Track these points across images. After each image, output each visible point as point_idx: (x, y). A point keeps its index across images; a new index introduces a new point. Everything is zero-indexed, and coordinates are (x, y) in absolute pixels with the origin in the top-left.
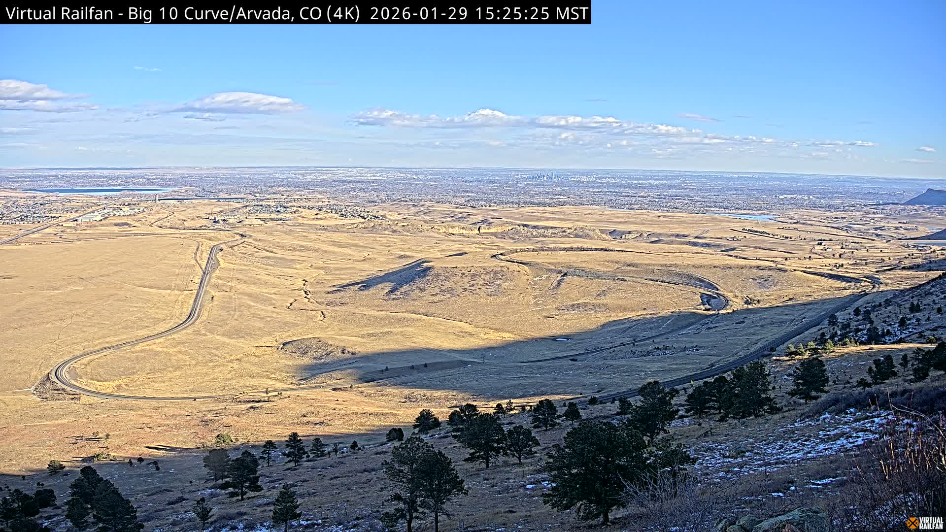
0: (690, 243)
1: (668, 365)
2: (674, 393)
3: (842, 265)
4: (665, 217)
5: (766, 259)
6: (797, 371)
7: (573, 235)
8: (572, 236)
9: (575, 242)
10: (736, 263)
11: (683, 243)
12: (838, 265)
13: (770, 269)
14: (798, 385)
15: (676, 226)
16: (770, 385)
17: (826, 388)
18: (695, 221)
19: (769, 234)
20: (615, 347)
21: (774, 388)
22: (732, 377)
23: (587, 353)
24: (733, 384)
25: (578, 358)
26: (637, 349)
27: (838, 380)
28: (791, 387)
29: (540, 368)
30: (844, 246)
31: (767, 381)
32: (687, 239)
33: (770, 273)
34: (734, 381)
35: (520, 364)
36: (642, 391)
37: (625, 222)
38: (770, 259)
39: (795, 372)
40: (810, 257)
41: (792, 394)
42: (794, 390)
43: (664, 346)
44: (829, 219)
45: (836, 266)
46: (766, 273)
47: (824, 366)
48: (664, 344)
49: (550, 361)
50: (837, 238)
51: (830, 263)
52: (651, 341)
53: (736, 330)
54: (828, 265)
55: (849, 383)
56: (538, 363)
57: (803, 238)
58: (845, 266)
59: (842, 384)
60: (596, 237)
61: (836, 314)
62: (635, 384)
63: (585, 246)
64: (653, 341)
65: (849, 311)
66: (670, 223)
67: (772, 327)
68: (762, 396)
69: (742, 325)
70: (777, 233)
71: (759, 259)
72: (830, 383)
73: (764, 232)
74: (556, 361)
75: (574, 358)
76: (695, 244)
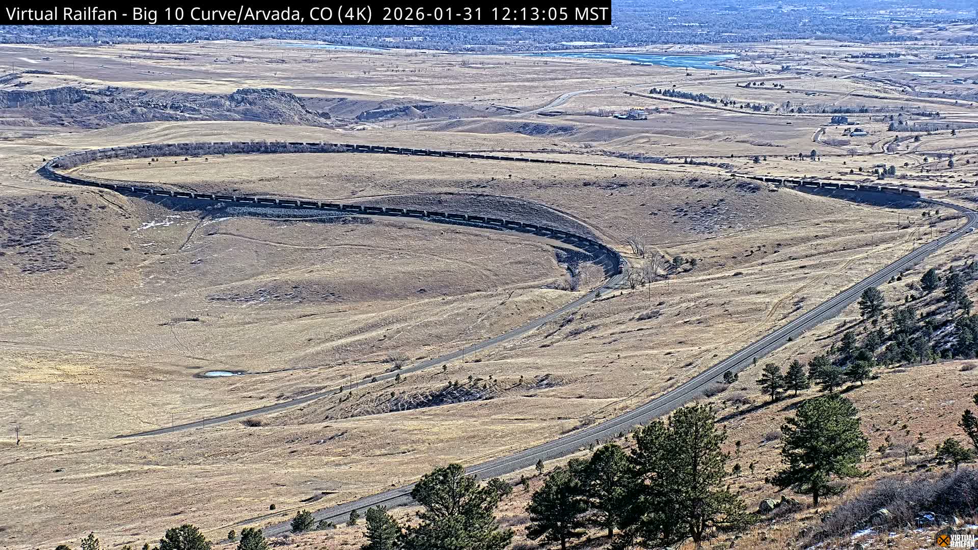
0: (524, 128)
1: (484, 423)
2: (500, 489)
3: (892, 171)
4: (464, 64)
5: (709, 160)
6: (790, 426)
7: (238, 112)
8: (238, 116)
9: (243, 129)
10: (638, 173)
11: (509, 128)
12: (881, 170)
13: (721, 184)
14: (794, 459)
15: (490, 87)
16: (728, 461)
17: (864, 467)
18: (535, 73)
19: (714, 101)
20: (351, 387)
21: (737, 468)
22: (636, 447)
23: (284, 406)
24: (640, 463)
25: (263, 417)
26: (406, 388)
27: (891, 446)
28: (778, 465)
29: (168, 447)
30: (896, 125)
31: (719, 454)
32: (518, 119)
33: (718, 194)
34: (641, 455)
35: (114, 442)
36: (421, 493)
37: (367, 80)
38: (719, 161)
39: (785, 429)
40: (813, 154)
41: (782, 481)
42: (784, 472)
43: (470, 378)
44: (860, 60)
45: (877, 172)
46: (709, 195)
47: (854, 412)
48: (470, 373)
49: (193, 429)
50: (878, 104)
51: (863, 165)
52: (439, 367)
53: (641, 333)
54: (856, 171)
55: (917, 451)
56: (161, 438)
57: (796, 109)
58: (898, 173)
59: (899, 455)
60: (296, 119)
61: (879, 288)
62: (404, 474)
63: (269, 140)
64: (445, 367)
65: (909, 280)
66: (475, 79)
67: (729, 323)
68: (710, 489)
69: (654, 322)
70: (733, 99)
71: (691, 163)
72: (873, 453)
73: (701, 98)
74: (207, 428)
75: (254, 417)
76: (538, 130)
